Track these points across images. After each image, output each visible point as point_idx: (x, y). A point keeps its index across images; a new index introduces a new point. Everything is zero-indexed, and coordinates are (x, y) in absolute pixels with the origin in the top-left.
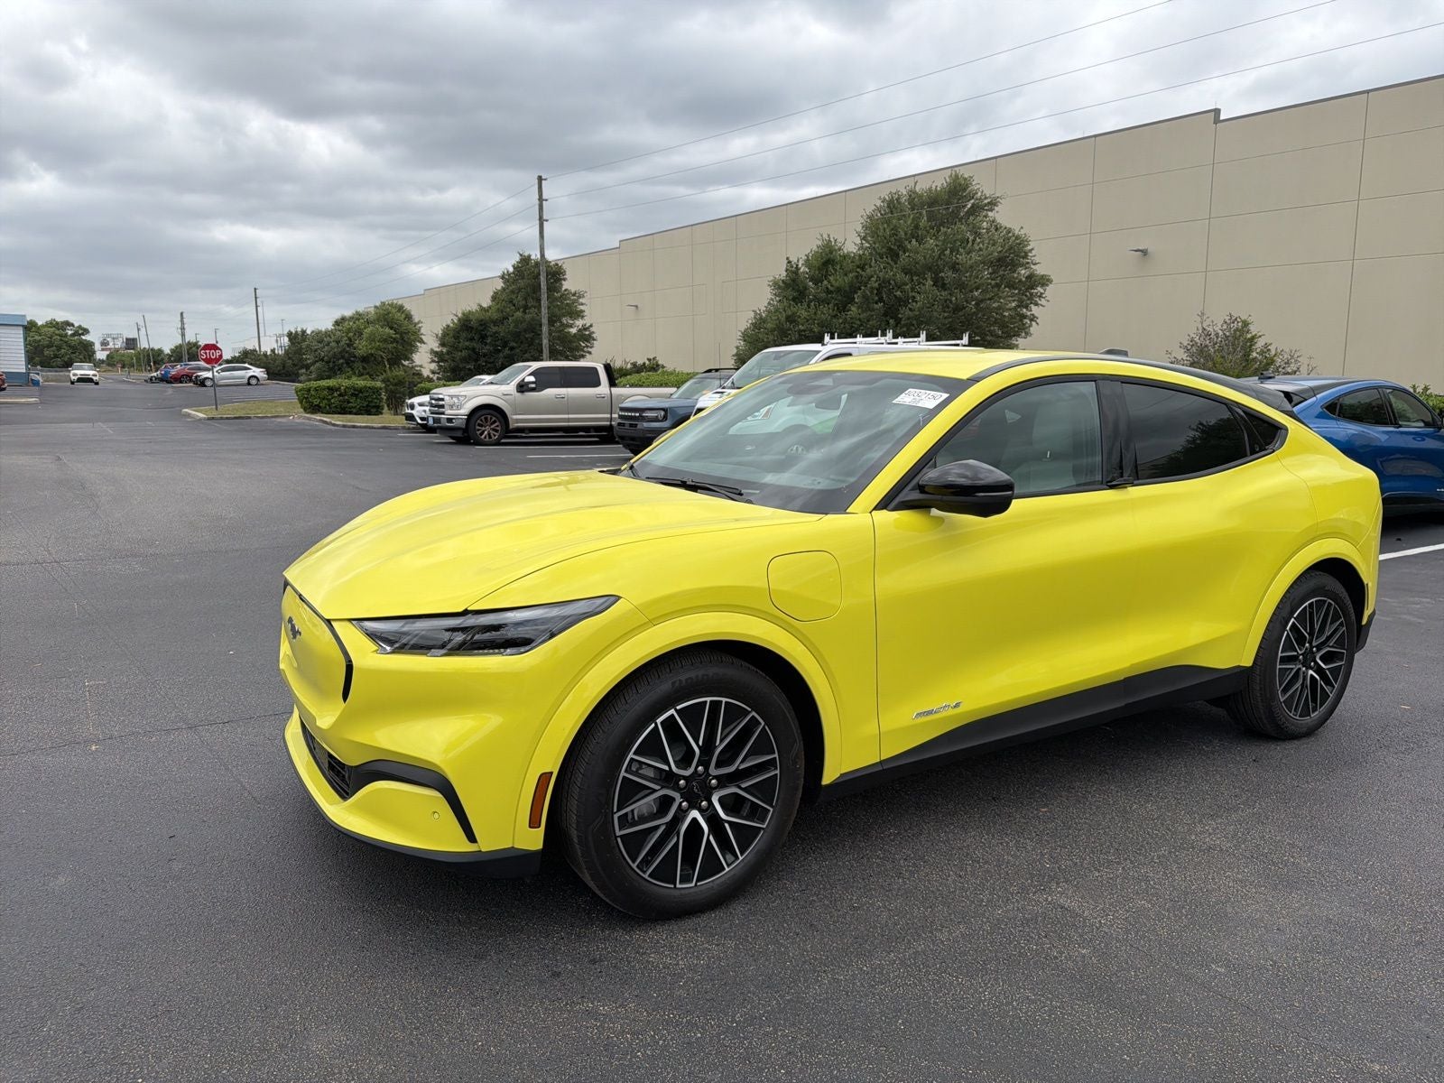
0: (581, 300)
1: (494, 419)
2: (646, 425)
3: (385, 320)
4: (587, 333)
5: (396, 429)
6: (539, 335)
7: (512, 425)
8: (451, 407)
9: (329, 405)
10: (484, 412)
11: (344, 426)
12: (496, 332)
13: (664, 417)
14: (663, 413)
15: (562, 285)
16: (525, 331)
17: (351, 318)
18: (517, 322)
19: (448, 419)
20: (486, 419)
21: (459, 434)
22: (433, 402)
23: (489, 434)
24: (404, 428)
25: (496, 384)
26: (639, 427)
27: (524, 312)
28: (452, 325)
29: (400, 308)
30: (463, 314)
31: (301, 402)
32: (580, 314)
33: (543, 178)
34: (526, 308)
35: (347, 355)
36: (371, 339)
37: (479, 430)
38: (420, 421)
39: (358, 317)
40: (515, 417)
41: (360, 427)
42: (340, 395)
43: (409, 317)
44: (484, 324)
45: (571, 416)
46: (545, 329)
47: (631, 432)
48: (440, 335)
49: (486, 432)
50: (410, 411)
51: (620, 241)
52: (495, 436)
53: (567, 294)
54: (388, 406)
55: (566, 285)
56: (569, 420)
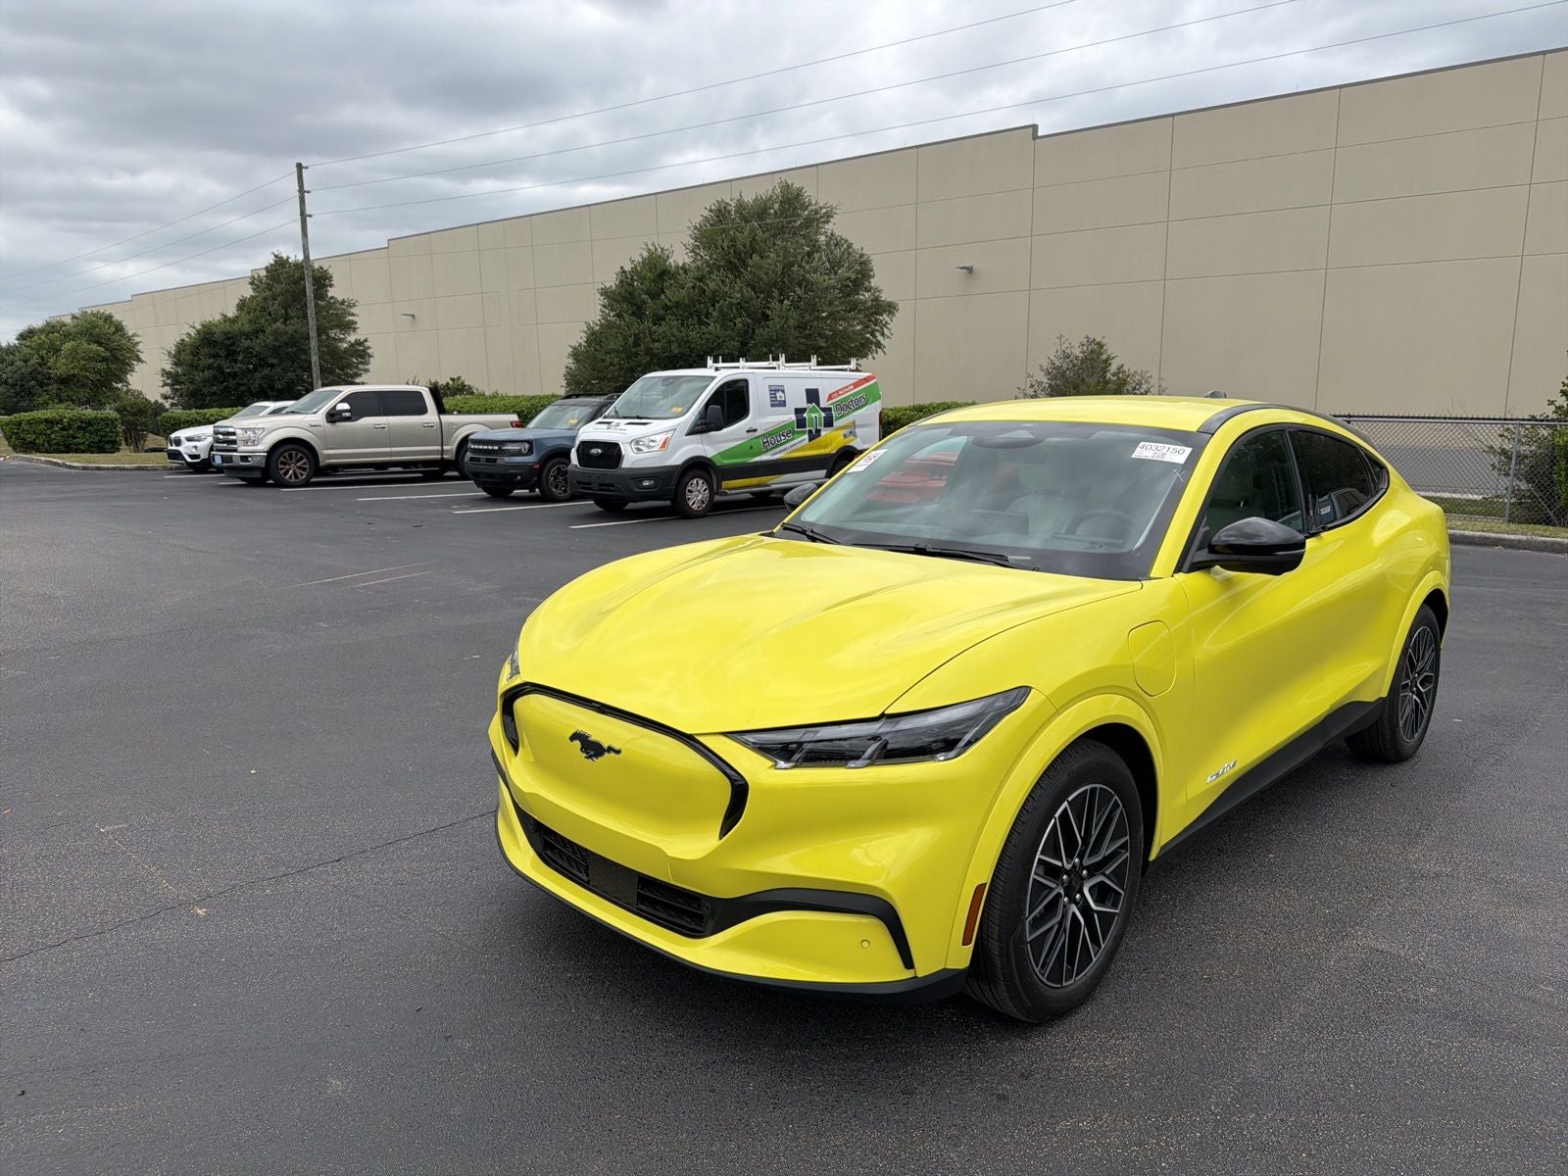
0: (353, 310)
1: (300, 455)
2: (507, 459)
3: (91, 334)
4: (361, 348)
5: (154, 469)
6: (307, 352)
7: (323, 462)
8: (246, 442)
9: (49, 442)
10: (287, 447)
11: (84, 468)
12: (248, 348)
13: (529, 450)
14: (527, 446)
15: (327, 291)
16: (287, 344)
17: (42, 331)
18: (275, 333)
19: (241, 457)
20: (290, 455)
21: (257, 475)
22: (221, 437)
23: (295, 473)
24: (165, 468)
25: (299, 413)
26: (499, 462)
27: (284, 323)
28: (187, 340)
29: (108, 318)
30: (204, 326)
31: (8, 439)
32: (349, 327)
33: (303, 165)
34: (286, 318)
35: (39, 377)
36: (73, 354)
37: (282, 469)
38: (189, 460)
39: (51, 328)
40: (326, 452)
41: (108, 469)
42: (63, 429)
43: (119, 328)
44: (233, 337)
45: (394, 449)
46: (314, 344)
47: (490, 469)
48: (173, 352)
49: (291, 472)
50: (174, 448)
51: (389, 240)
52: (302, 475)
53: (332, 303)
54: (126, 440)
55: (331, 292)
56: (391, 454)
